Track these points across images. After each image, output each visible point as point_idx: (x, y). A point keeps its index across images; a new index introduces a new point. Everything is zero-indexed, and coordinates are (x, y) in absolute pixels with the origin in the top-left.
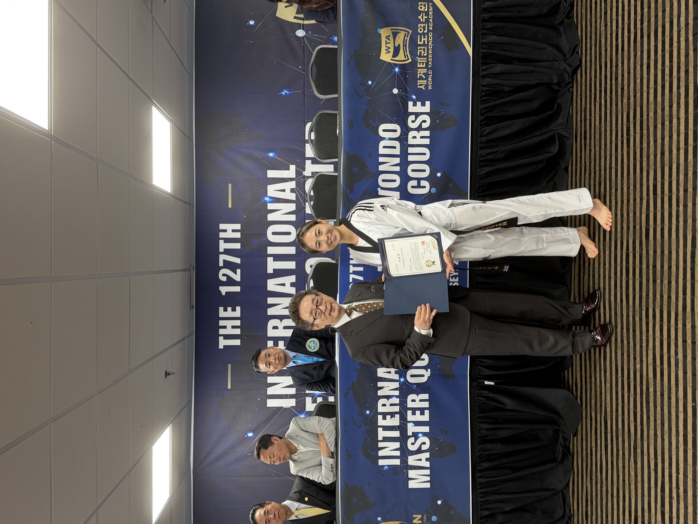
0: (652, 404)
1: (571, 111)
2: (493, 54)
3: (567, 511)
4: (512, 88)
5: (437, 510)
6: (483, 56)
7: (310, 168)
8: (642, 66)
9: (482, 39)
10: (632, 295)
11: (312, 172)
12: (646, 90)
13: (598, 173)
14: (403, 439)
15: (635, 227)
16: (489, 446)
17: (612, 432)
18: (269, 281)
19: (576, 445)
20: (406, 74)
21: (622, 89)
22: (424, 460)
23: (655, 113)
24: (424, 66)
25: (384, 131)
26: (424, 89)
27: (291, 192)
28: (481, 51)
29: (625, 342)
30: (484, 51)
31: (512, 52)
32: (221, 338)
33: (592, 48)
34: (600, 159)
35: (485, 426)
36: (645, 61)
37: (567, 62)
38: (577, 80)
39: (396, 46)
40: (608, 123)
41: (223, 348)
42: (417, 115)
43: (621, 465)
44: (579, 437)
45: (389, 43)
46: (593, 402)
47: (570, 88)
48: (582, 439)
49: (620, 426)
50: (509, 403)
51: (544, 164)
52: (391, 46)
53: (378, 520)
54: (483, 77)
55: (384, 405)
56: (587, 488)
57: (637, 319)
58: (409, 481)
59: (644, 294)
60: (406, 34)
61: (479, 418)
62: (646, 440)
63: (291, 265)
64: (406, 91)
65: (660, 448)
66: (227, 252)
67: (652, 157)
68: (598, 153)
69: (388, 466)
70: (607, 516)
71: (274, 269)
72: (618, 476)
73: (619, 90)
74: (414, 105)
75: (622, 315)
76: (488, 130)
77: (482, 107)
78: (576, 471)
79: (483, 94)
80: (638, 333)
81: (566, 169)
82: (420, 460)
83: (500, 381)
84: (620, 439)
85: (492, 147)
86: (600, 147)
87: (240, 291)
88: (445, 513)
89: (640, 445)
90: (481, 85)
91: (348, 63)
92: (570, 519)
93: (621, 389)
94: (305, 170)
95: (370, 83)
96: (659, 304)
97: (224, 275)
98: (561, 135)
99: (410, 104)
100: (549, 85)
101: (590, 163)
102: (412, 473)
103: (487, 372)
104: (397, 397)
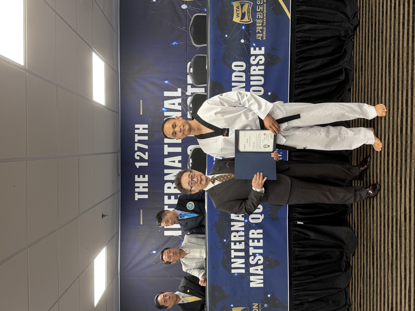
0: (403, 238)
1: (352, 54)
2: (304, 17)
3: (348, 301)
4: (315, 39)
5: (267, 300)
6: (297, 20)
7: (190, 90)
8: (399, 24)
9: (297, 8)
10: (391, 169)
11: (191, 93)
12: (402, 39)
13: (370, 92)
14: (247, 257)
15: (393, 126)
16: (300, 261)
17: (377, 254)
18: (165, 159)
19: (354, 261)
20: (249, 30)
21: (386, 39)
22: (259, 270)
23: (408, 53)
24: (261, 25)
25: (235, 66)
26: (261, 39)
27: (178, 105)
28: (296, 15)
29: (386, 199)
30: (298, 16)
31: (316, 16)
32: (136, 194)
33: (366, 13)
34: (371, 83)
35: (297, 249)
36: (401, 21)
37: (350, 22)
38: (356, 34)
39: (243, 13)
40: (377, 61)
41: (137, 200)
42: (256, 56)
43: (382, 275)
44: (356, 257)
45: (239, 11)
46: (365, 235)
47: (352, 39)
48: (358, 258)
49: (382, 250)
50: (312, 235)
51: (336, 87)
52: (240, 12)
53: (231, 307)
54: (298, 32)
55: (235, 236)
56: (361, 288)
57: (394, 184)
58: (250, 283)
59: (399, 169)
60: (249, 5)
61: (294, 244)
62: (399, 260)
63: (179, 150)
64: (249, 41)
65: (408, 265)
66: (140, 142)
67: (405, 82)
68: (370, 80)
69: (237, 273)
70: (373, 306)
71: (168, 152)
72: (381, 282)
73: (384, 40)
74: (254, 50)
75: (384, 182)
76: (300, 65)
77: (297, 51)
78: (354, 277)
79: (297, 43)
80: (395, 193)
81: (350, 90)
82: (257, 270)
83: (307, 222)
84: (382, 259)
85: (303, 76)
86: (371, 76)
87: (147, 165)
88: (273, 302)
89: (395, 262)
90: (296, 37)
91: (213, 24)
92: (350, 306)
93: (383, 228)
94: (187, 92)
95: (226, 36)
96: (409, 175)
97: (138, 156)
98: (346, 68)
99: (252, 49)
100: (339, 37)
101: (365, 86)
102: (252, 278)
103: (299, 216)
104: (243, 231)
